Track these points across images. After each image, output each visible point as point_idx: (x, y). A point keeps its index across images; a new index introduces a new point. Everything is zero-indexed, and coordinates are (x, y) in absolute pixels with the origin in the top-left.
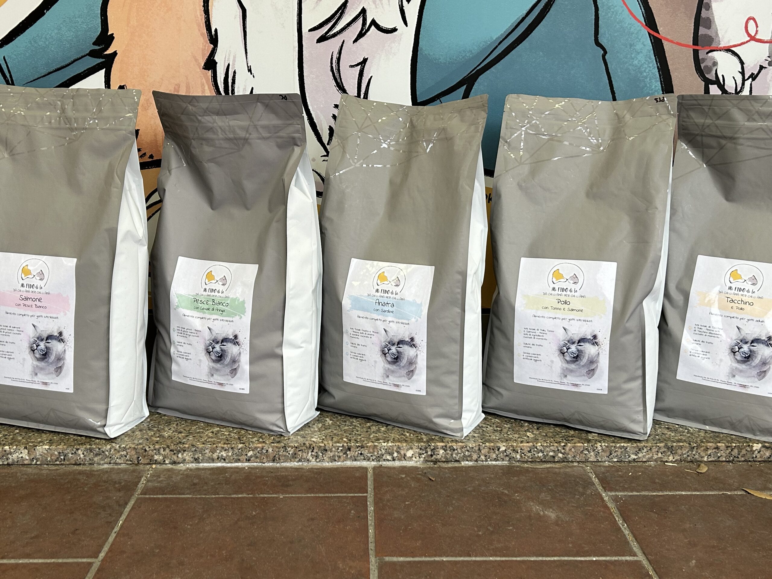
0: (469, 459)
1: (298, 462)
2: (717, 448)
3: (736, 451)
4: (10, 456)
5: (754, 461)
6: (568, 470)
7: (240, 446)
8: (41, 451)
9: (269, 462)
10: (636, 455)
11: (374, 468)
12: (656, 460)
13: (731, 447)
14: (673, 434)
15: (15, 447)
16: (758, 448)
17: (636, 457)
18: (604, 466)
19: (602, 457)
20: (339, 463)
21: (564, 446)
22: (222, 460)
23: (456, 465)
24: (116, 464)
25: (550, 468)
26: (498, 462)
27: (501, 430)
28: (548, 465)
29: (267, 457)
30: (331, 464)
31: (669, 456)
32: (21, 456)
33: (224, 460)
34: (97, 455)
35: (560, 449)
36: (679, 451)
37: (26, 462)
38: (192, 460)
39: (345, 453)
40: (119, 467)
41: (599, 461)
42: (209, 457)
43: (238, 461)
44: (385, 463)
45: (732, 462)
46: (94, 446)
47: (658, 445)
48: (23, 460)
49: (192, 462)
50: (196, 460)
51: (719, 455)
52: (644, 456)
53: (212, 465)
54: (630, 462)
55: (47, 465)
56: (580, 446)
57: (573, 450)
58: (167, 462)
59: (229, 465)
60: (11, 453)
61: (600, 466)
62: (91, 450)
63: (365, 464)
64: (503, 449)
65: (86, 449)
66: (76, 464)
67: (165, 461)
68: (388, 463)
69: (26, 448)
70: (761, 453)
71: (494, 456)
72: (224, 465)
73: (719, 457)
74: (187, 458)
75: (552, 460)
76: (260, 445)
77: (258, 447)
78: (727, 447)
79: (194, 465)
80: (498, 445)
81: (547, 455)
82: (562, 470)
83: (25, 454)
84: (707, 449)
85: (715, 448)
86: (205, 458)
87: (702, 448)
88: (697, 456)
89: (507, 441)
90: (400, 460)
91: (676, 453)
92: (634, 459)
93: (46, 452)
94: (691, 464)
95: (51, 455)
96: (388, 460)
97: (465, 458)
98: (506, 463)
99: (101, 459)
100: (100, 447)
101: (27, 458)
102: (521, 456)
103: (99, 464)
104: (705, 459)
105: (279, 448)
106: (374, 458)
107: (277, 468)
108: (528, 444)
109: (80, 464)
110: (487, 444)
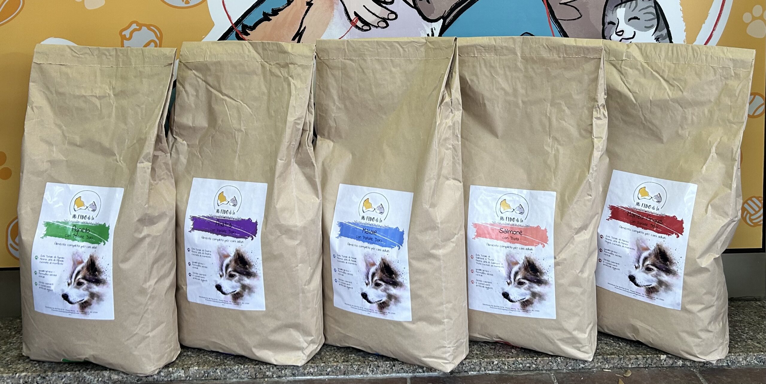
0: (473, 370)
1: (360, 375)
2: (637, 358)
3: (649, 360)
4: (172, 375)
5: (663, 367)
6: (539, 376)
7: (322, 364)
8: (193, 371)
9: (341, 375)
10: (584, 364)
11: (411, 378)
12: (597, 368)
13: (646, 357)
14: (608, 348)
15: (176, 369)
16: (664, 358)
17: (583, 366)
18: (563, 373)
19: (561, 366)
20: (388, 375)
21: (536, 359)
22: (311, 375)
23: (466, 374)
24: (241, 378)
25: (527, 375)
26: (493, 372)
27: (495, 348)
28: (526, 373)
29: (340, 372)
30: (382, 376)
31: (605, 364)
32: (179, 374)
33: (312, 374)
34: (229, 372)
35: (533, 361)
36: (612, 361)
37: (183, 379)
38: (291, 374)
39: (392, 368)
40: (243, 380)
41: (559, 369)
42: (302, 373)
43: (321, 375)
44: (418, 374)
45: (647, 368)
46: (227, 367)
47: (598, 357)
48: (181, 378)
49: (291, 376)
50: (294, 375)
51: (639, 363)
52: (589, 365)
53: (304, 378)
54: (580, 369)
55: (196, 380)
56: (546, 359)
57: (542, 362)
58: (274, 376)
59: (315, 378)
60: (173, 373)
61: (560, 373)
62: (225, 369)
63: (405, 375)
64: (496, 363)
65: (222, 369)
66: (215, 379)
67: (273, 376)
68: (420, 374)
69: (183, 369)
70: (667, 361)
71: (490, 368)
72: (312, 377)
73: (639, 365)
74: (288, 373)
75: (529, 369)
76: (335, 364)
77: (334, 365)
78: (644, 358)
79: (292, 378)
80: (493, 360)
81: (525, 366)
82: (535, 377)
83: (182, 373)
84: (630, 359)
85: (635, 359)
86: (300, 374)
87: (627, 359)
88: (624, 365)
89: (498, 357)
90: (428, 372)
91: (610, 362)
92: (583, 367)
93: (196, 371)
94: (620, 370)
95: (199, 374)
96: (420, 372)
97: (471, 370)
98: (498, 372)
99: (232, 375)
100: (231, 367)
101: (184, 376)
102: (508, 367)
103: (230, 379)
104: (630, 366)
105: (348, 366)
106: (411, 371)
107: (347, 380)
108: (512, 359)
109: (218, 379)
110: (485, 360)
